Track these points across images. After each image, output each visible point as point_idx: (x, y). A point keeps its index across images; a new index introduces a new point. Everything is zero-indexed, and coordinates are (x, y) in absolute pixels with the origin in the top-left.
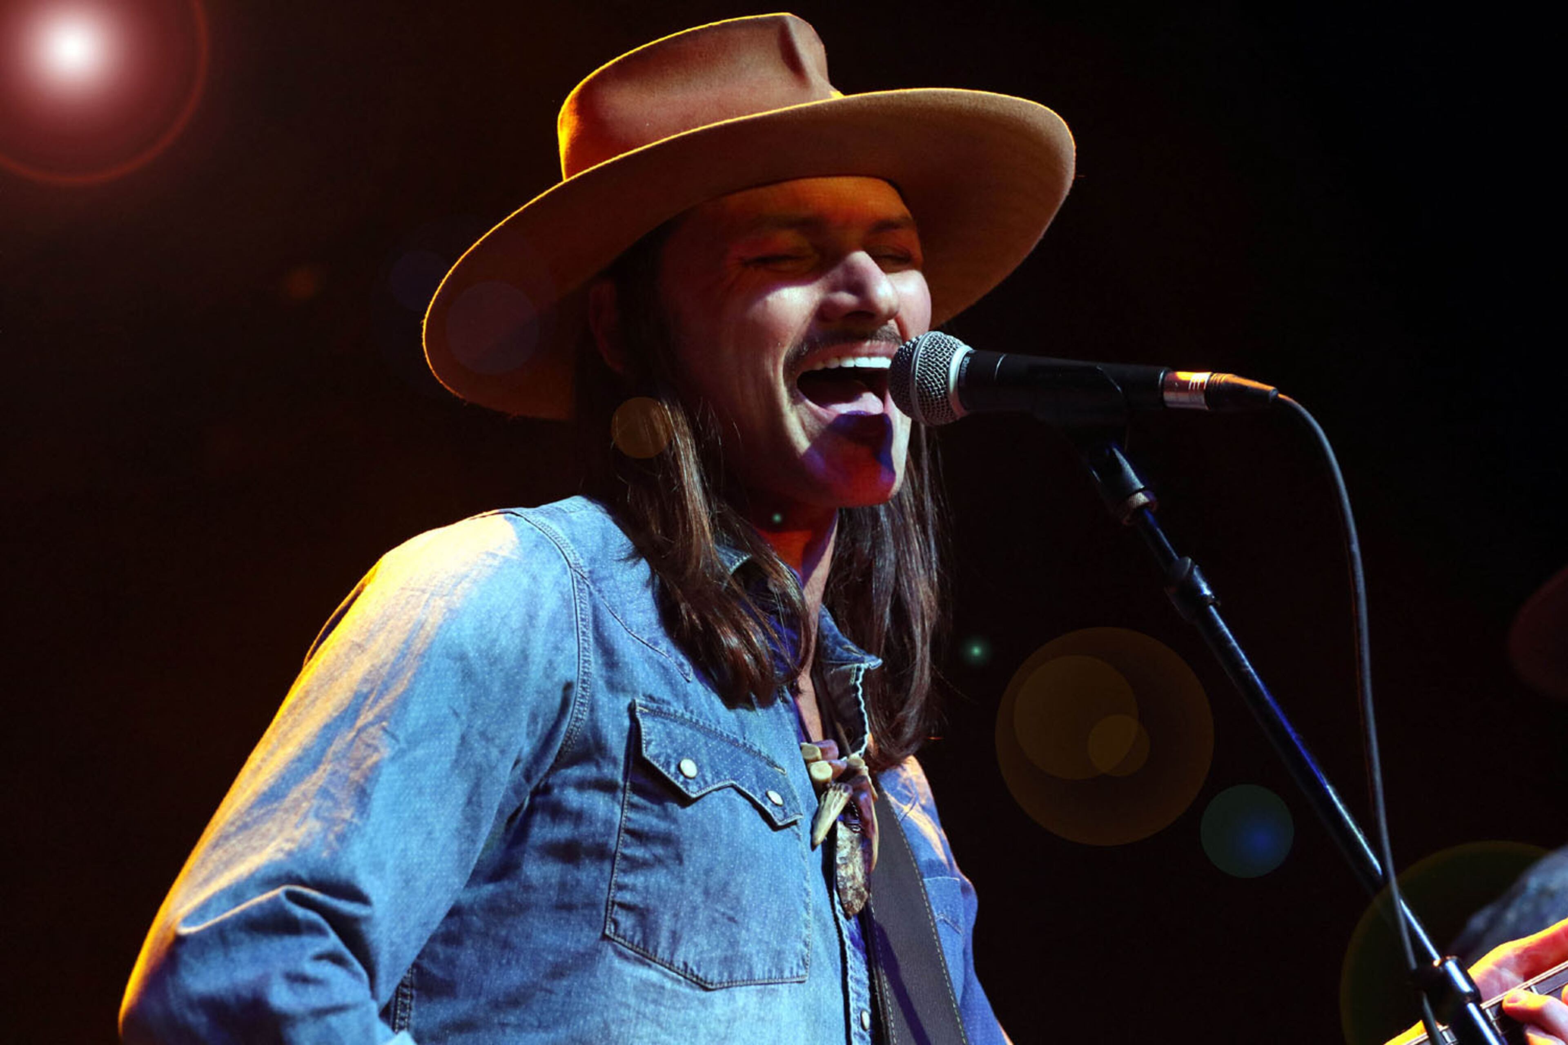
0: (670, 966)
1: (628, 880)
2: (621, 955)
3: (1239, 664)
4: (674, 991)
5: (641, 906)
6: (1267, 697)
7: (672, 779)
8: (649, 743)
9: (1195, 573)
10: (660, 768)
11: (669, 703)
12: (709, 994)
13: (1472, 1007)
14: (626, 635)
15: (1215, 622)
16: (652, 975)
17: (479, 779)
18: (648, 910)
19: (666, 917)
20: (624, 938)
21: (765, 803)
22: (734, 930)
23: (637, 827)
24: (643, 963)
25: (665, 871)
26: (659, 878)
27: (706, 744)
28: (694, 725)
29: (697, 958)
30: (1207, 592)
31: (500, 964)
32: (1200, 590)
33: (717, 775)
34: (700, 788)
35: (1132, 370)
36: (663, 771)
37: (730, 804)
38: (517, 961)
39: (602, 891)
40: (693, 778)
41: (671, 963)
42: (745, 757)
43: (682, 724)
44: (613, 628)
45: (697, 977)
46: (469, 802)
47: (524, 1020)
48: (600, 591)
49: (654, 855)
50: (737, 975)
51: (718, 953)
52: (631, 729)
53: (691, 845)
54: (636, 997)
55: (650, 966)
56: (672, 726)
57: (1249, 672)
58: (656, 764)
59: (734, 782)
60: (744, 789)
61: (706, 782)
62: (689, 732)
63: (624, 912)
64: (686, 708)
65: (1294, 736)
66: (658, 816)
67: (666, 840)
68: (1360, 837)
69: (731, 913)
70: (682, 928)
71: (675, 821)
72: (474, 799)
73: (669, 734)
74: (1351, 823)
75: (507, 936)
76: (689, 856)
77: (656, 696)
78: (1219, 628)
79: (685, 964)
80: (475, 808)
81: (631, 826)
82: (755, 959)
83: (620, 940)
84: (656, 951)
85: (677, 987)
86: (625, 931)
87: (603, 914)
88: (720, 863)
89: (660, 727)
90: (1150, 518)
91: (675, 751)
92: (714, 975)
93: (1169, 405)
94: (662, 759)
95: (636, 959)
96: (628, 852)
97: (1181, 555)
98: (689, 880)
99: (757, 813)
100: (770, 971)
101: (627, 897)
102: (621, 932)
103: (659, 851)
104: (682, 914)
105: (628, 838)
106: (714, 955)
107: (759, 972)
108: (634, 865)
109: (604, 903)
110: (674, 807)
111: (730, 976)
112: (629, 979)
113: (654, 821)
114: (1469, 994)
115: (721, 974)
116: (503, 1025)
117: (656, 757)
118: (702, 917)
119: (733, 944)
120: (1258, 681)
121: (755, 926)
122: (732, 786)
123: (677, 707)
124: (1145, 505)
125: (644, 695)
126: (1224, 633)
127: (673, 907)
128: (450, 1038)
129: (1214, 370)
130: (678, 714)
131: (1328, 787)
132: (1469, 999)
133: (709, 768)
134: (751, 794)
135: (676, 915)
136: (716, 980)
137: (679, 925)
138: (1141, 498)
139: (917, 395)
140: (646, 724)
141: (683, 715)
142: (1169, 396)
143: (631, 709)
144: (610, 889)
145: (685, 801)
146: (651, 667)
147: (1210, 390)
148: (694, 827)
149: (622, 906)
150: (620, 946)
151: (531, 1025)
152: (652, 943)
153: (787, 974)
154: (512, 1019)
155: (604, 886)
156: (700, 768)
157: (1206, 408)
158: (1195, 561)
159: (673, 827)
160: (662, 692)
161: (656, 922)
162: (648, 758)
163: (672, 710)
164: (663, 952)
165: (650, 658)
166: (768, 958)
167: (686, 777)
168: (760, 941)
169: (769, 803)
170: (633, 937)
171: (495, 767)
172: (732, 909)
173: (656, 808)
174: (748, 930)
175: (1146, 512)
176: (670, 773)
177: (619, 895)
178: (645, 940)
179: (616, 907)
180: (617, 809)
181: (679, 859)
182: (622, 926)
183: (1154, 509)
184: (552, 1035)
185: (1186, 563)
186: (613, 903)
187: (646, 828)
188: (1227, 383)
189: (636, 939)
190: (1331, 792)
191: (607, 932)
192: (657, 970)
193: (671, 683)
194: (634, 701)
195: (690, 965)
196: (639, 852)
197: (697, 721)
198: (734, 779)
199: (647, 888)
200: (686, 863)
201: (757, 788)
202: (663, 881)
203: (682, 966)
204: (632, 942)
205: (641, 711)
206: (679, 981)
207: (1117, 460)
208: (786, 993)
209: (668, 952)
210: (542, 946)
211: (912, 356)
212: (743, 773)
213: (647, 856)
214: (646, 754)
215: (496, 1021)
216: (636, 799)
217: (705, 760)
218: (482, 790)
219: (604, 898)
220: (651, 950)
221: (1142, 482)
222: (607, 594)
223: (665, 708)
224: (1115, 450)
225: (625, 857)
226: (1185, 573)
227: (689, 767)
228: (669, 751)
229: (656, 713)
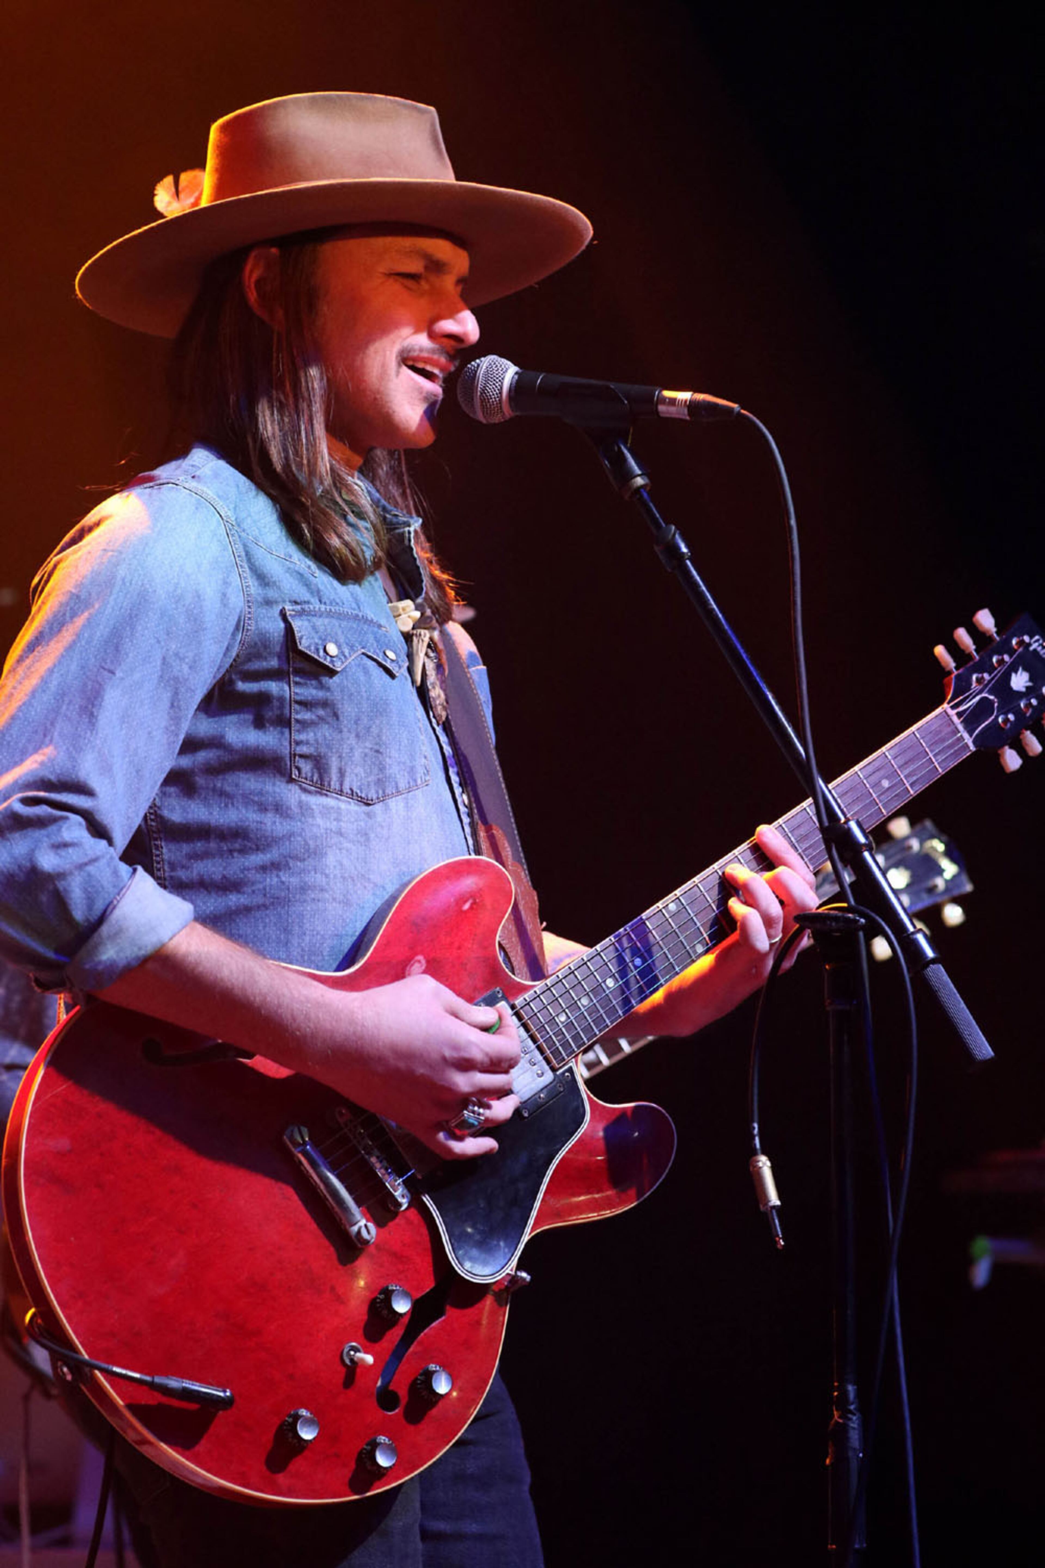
0: (341, 792)
1: (302, 737)
2: (305, 790)
3: (705, 603)
4: (347, 810)
5: (315, 754)
6: (726, 627)
7: (322, 660)
8: (301, 638)
9: (677, 536)
10: (313, 655)
11: (308, 602)
12: (371, 807)
13: (866, 854)
14: (269, 556)
15: (689, 572)
16: (330, 801)
17: (177, 689)
18: (319, 756)
19: (334, 759)
20: (306, 779)
21: (386, 661)
22: (381, 759)
23: (303, 698)
24: (321, 794)
25: (327, 726)
26: (325, 732)
27: (340, 626)
28: (329, 614)
29: (359, 784)
30: (684, 550)
31: (220, 808)
32: (679, 548)
33: (352, 648)
34: (343, 663)
35: (636, 389)
36: (316, 657)
37: (364, 668)
38: (233, 804)
39: (285, 747)
40: (336, 656)
41: (341, 791)
42: (366, 627)
43: (320, 616)
44: (259, 554)
45: (361, 797)
46: (172, 706)
47: (245, 846)
48: (244, 531)
49: (318, 716)
50: (388, 791)
51: (372, 778)
52: (286, 628)
53: (342, 704)
54: (323, 817)
55: (326, 795)
56: (314, 619)
57: (713, 609)
58: (309, 653)
59: (363, 651)
60: (370, 654)
61: (345, 657)
62: (326, 621)
63: (303, 760)
64: (320, 601)
65: (744, 656)
66: (316, 688)
67: (325, 704)
68: (790, 730)
69: (376, 747)
70: (346, 764)
71: (328, 689)
72: (175, 704)
73: (314, 628)
74: (783, 719)
75: (222, 787)
76: (342, 713)
77: (299, 601)
78: (692, 577)
79: (352, 790)
80: (177, 710)
81: (298, 698)
82: (398, 776)
83: (303, 780)
84: (329, 785)
85: (348, 807)
86: (306, 774)
87: (289, 763)
88: (363, 713)
89: (306, 623)
90: (645, 495)
91: (320, 638)
92: (372, 795)
93: (662, 415)
94: (313, 648)
95: (317, 792)
96: (299, 717)
97: (668, 523)
98: (345, 730)
99: (381, 669)
100: (409, 783)
101: (304, 749)
102: (304, 776)
103: (321, 712)
104: (344, 755)
105: (297, 707)
106: (370, 779)
107: (402, 785)
108: (304, 725)
109: (288, 756)
110: (325, 680)
111: (384, 792)
112: (314, 807)
113: (314, 692)
114: (865, 845)
115: (377, 792)
116: (231, 851)
117: (309, 647)
118: (357, 754)
119: (382, 769)
120: (720, 616)
121: (395, 754)
122: (363, 654)
123: (316, 605)
124: (642, 486)
125: (290, 601)
126: (696, 580)
127: (337, 752)
128: (195, 865)
129: (696, 390)
130: (317, 609)
131: (768, 693)
132: (864, 848)
133: (345, 645)
134: (375, 657)
135: (340, 757)
136: (374, 797)
137: (343, 763)
138: (640, 481)
139: (479, 400)
140: (296, 624)
141: (319, 608)
142: (662, 408)
143: (283, 615)
144: (291, 745)
145: (332, 673)
146: (291, 575)
147: (692, 406)
148: (342, 691)
149: (301, 756)
150: (304, 785)
151: (250, 848)
152: (326, 779)
153: (419, 782)
154: (237, 846)
155: (287, 744)
156: (339, 647)
157: (688, 418)
158: (677, 528)
159: (328, 694)
160: (303, 594)
161: (327, 764)
162: (303, 649)
163: (311, 607)
164: (335, 784)
165: (289, 568)
166: (406, 774)
167: (331, 657)
168: (399, 763)
169: (389, 661)
170: (312, 776)
171: (187, 680)
172: (376, 744)
173: (314, 682)
174: (390, 757)
175: (642, 490)
176: (320, 657)
177: (298, 749)
178: (321, 778)
179: (297, 758)
180: (286, 688)
181: (336, 716)
182: (304, 771)
183: (648, 488)
184: (269, 856)
185: (671, 530)
186: (295, 755)
187: (310, 698)
188: (704, 401)
189: (315, 779)
190: (770, 697)
191: (294, 776)
192: (332, 797)
193: (307, 585)
194: (284, 608)
195: (355, 790)
196: (306, 716)
197: (330, 610)
198: (363, 648)
199: (316, 741)
200: (341, 718)
201: (378, 651)
202: (327, 734)
203: (349, 792)
204: (312, 781)
205: (290, 615)
206: (349, 803)
207: (623, 453)
208: (421, 795)
209: (337, 783)
210: (248, 792)
211: (476, 372)
212: (368, 641)
213: (314, 717)
214: (300, 648)
215: (225, 848)
216: (297, 679)
217: (342, 640)
218: (180, 697)
219: (287, 752)
220: (326, 784)
221: (640, 469)
222: (249, 531)
223: (306, 607)
224: (623, 447)
225: (297, 721)
226: (670, 537)
227: (332, 649)
228: (317, 641)
229: (301, 614)
